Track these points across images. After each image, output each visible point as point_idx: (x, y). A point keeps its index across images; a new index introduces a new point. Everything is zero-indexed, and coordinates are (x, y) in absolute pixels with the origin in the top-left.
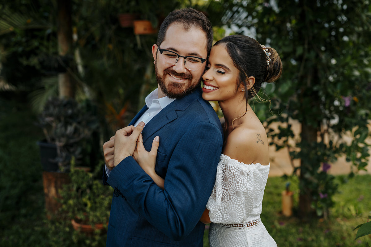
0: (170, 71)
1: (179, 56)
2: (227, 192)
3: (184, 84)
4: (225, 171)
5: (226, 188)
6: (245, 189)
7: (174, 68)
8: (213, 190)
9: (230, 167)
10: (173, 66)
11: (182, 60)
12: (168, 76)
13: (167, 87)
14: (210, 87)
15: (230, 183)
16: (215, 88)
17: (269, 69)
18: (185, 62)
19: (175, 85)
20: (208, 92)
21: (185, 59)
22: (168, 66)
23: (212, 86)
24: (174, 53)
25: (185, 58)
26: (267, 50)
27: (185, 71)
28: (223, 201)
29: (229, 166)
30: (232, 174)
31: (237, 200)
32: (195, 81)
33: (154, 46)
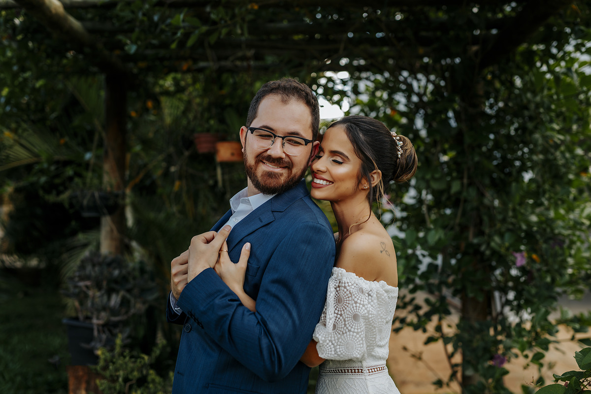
0: (264, 158)
1: (275, 136)
2: (341, 318)
3: (281, 175)
4: (338, 289)
5: (340, 313)
6: (366, 311)
7: (269, 152)
8: (321, 315)
9: (345, 283)
10: (267, 150)
11: (279, 141)
12: (261, 164)
13: (260, 179)
14: (322, 181)
15: (345, 305)
16: (328, 183)
17: (400, 163)
18: (283, 145)
19: (270, 175)
20: (319, 187)
21: (283, 140)
22: (261, 150)
23: (324, 180)
24: (269, 133)
25: (283, 138)
26: (398, 138)
27: (284, 156)
28: (336, 329)
29: (343, 282)
30: (348, 292)
31: (355, 326)
32: (296, 171)
33: (242, 129)
